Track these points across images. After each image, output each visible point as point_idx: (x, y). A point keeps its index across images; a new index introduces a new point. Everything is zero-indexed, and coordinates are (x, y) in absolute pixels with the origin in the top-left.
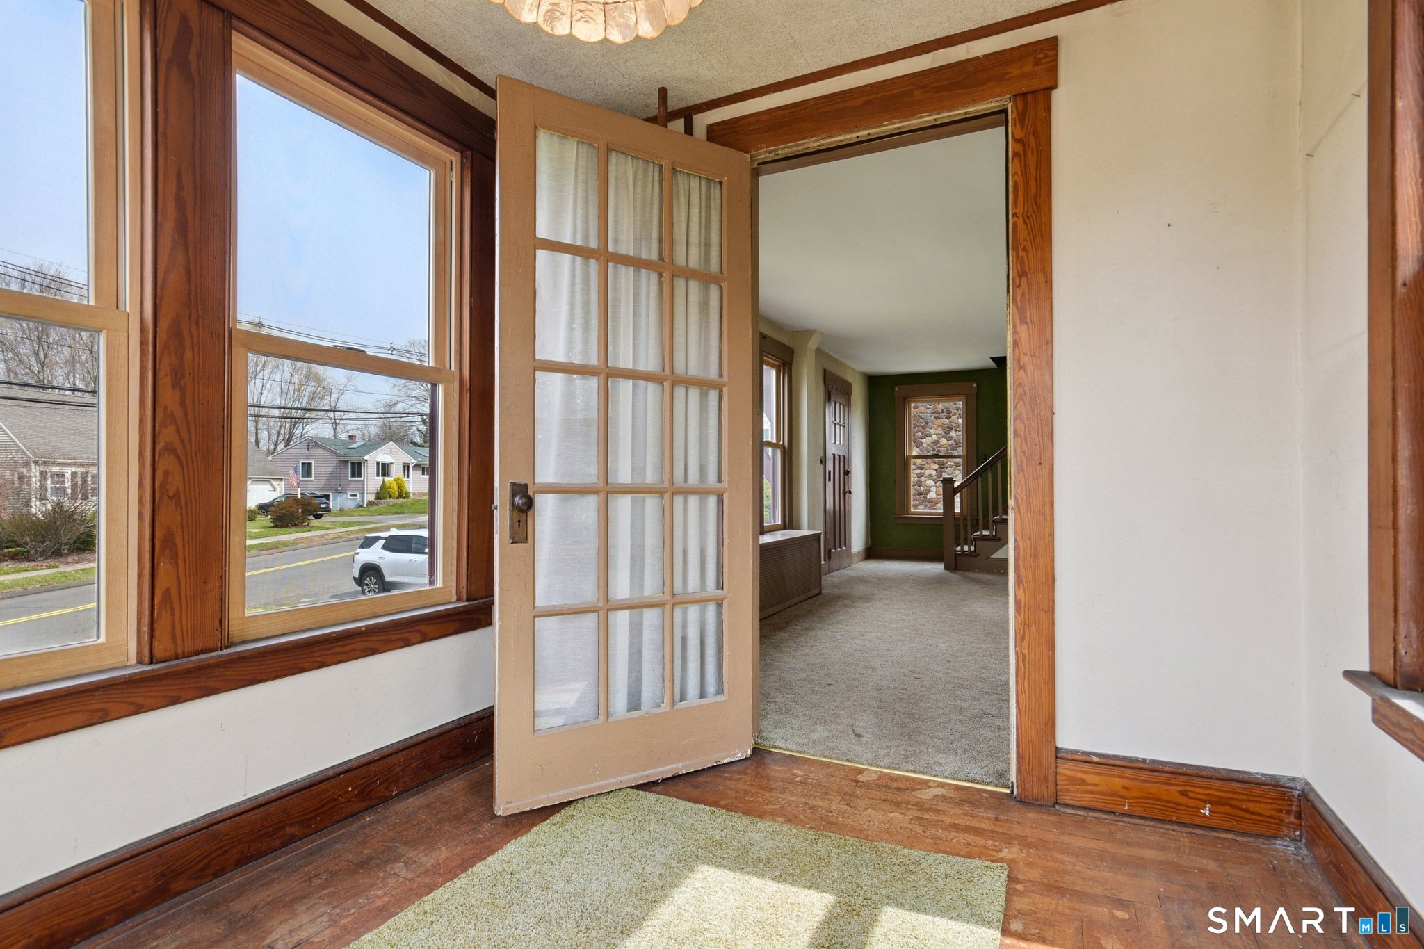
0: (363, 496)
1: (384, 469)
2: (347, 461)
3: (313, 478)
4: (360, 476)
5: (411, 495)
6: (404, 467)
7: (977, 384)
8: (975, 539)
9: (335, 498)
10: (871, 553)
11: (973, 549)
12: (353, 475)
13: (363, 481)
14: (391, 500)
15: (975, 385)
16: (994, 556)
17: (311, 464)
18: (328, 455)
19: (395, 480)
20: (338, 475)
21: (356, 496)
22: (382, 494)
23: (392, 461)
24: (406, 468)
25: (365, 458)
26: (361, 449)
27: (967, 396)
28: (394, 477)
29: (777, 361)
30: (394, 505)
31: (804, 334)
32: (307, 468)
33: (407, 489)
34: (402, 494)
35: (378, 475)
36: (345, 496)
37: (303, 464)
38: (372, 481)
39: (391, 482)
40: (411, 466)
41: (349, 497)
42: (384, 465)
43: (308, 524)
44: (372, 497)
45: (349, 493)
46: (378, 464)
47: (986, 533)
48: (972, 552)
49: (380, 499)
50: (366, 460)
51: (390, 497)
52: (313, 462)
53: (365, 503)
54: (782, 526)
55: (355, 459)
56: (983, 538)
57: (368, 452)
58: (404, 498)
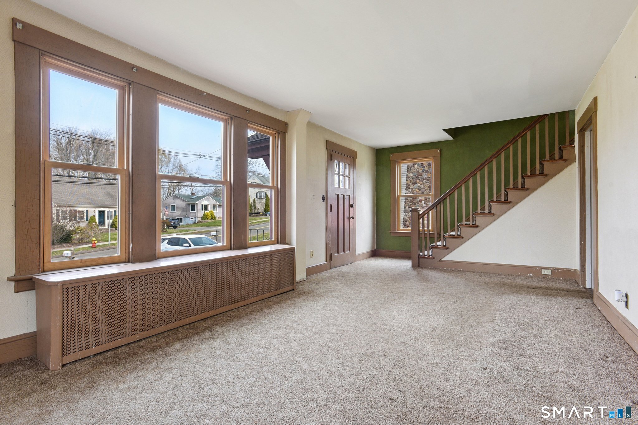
0: (196, 219)
1: (205, 207)
2: (189, 204)
3: (176, 211)
4: (194, 210)
5: (217, 218)
6: (214, 206)
7: (441, 151)
8: (432, 248)
9: (184, 220)
10: (375, 253)
11: (430, 254)
12: (192, 210)
13: (196, 212)
14: (208, 220)
15: (439, 151)
16: (444, 259)
17: (175, 205)
18: (182, 202)
19: (209, 212)
20: (186, 210)
21: (193, 219)
22: (204, 217)
23: (208, 203)
24: (215, 207)
25: (196, 203)
26: (195, 199)
27: (434, 157)
28: (209, 210)
29: (273, 131)
30: (209, 223)
31: (293, 113)
32: (173, 207)
33: (215, 216)
34: (213, 218)
35: (202, 210)
36: (188, 219)
37: (172, 205)
38: (200, 213)
39: (208, 213)
40: (217, 206)
41: (190, 219)
42: (205, 205)
43: (166, 231)
44: (200, 219)
45: (190, 218)
46: (202, 205)
47: (439, 243)
48: (430, 256)
49: (203, 220)
50: (197, 204)
51: (207, 219)
52: (176, 205)
53: (197, 222)
54: (276, 241)
55: (192, 203)
56: (437, 247)
57: (198, 200)
58: (213, 219)
